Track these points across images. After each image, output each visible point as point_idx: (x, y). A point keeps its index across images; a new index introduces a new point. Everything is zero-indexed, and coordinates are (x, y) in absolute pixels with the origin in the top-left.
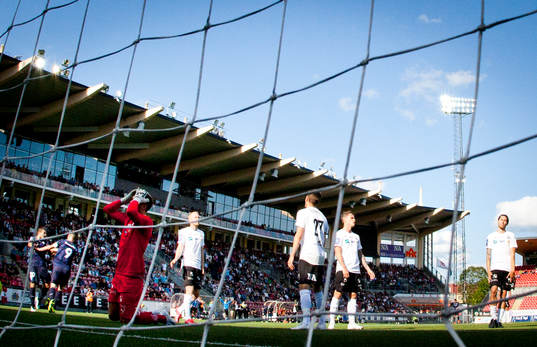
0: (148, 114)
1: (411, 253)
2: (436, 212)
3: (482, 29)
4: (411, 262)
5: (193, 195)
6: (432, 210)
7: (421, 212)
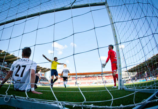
0: (3, 51)
1: (43, 75)
2: (47, 69)
3: (54, 42)
4: (43, 76)
5: (9, 64)
6: (46, 68)
7: (45, 69)
